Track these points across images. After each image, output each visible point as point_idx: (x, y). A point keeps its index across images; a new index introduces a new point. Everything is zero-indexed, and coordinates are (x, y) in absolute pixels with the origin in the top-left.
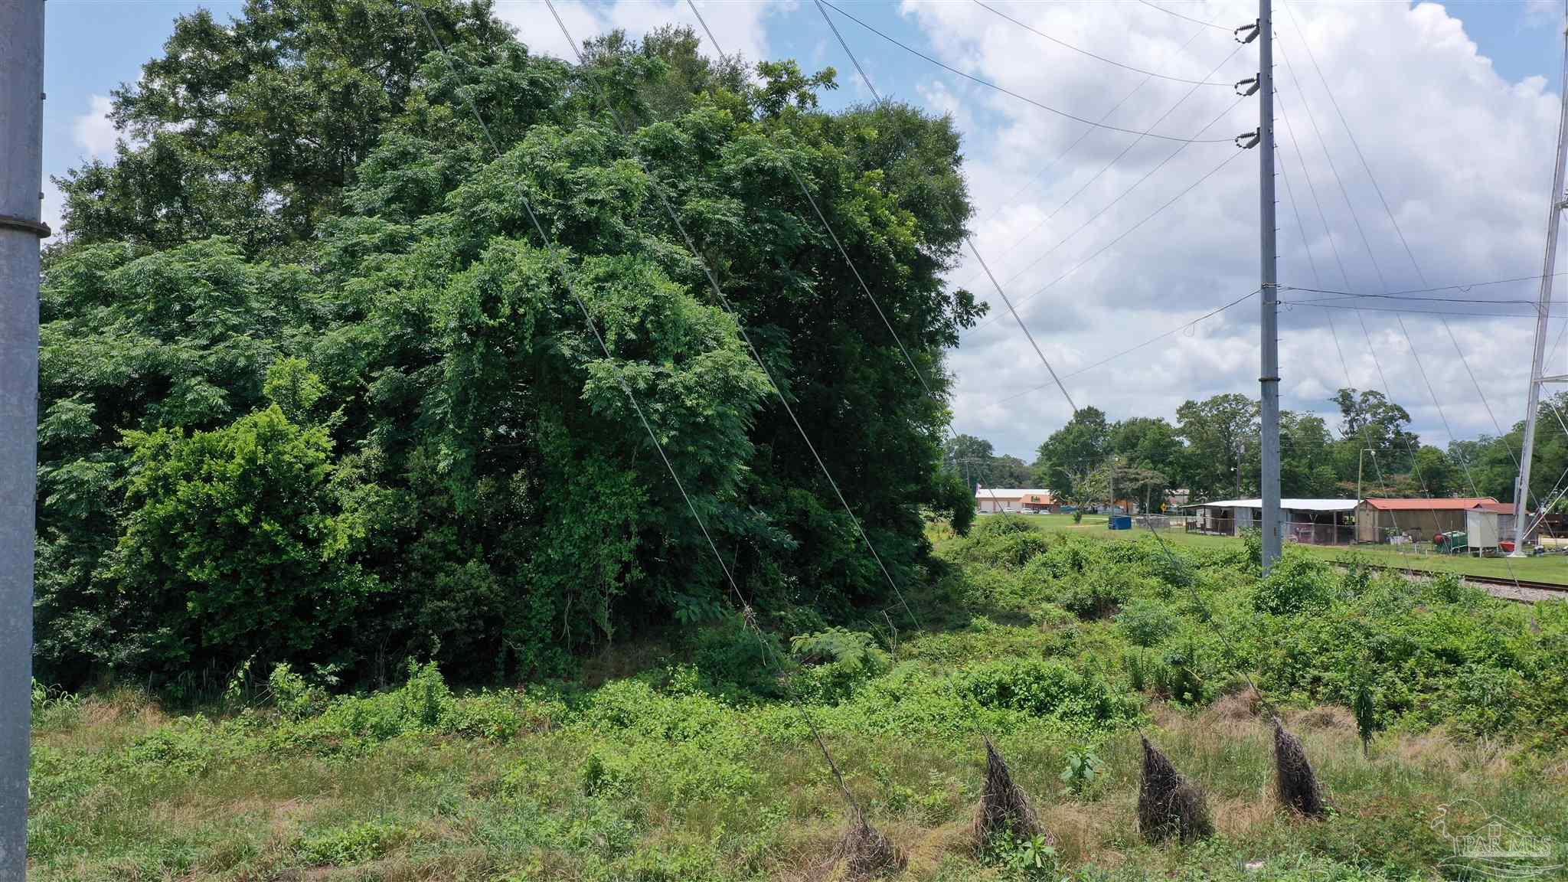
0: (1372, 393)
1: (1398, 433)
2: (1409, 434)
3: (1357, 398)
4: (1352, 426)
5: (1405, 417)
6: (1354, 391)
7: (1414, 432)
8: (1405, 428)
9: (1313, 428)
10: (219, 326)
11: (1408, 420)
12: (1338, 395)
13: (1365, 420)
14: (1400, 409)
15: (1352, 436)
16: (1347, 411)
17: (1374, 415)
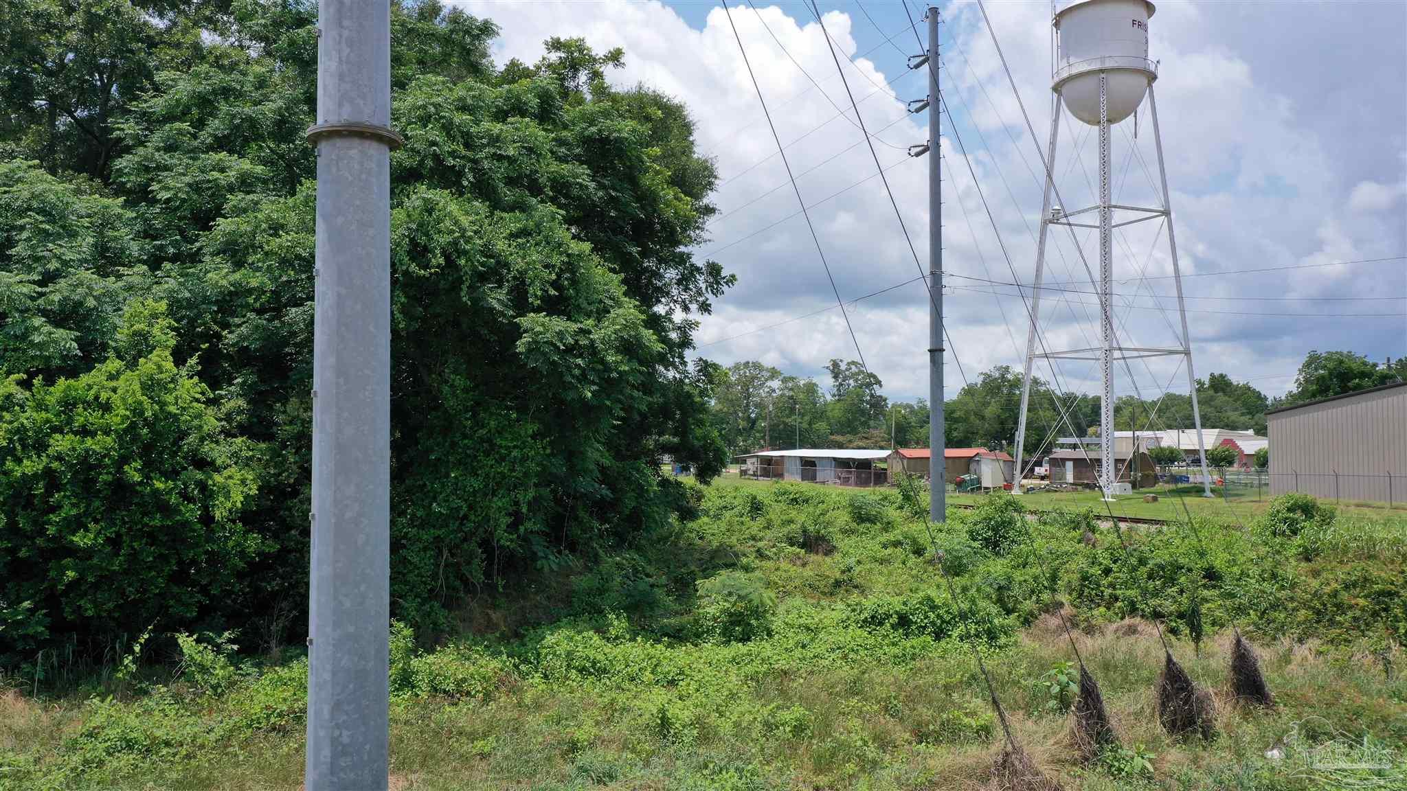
0: (853, 363)
1: (872, 396)
2: (881, 397)
3: (843, 367)
4: (839, 390)
5: (879, 383)
6: (841, 361)
7: (884, 395)
8: (878, 391)
9: (811, 389)
10: (54, 260)
11: (881, 386)
12: (829, 364)
13: (849, 385)
14: (875, 377)
15: (840, 396)
16: (836, 377)
17: (856, 380)
